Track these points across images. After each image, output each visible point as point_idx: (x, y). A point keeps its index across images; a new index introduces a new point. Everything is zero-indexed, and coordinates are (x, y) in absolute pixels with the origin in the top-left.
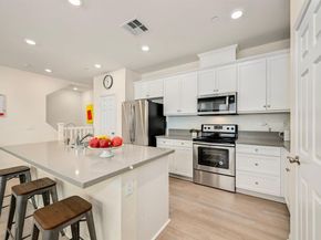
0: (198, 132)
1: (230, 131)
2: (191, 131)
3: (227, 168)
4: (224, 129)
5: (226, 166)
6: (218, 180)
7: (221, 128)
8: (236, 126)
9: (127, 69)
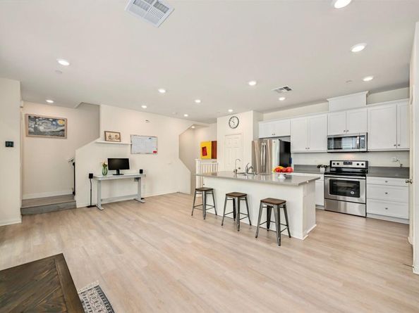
0: (326, 167)
1: (360, 166)
2: (319, 167)
3: (359, 197)
4: (354, 165)
5: (358, 195)
6: (345, 206)
7: (351, 163)
8: (367, 162)
9: (254, 111)
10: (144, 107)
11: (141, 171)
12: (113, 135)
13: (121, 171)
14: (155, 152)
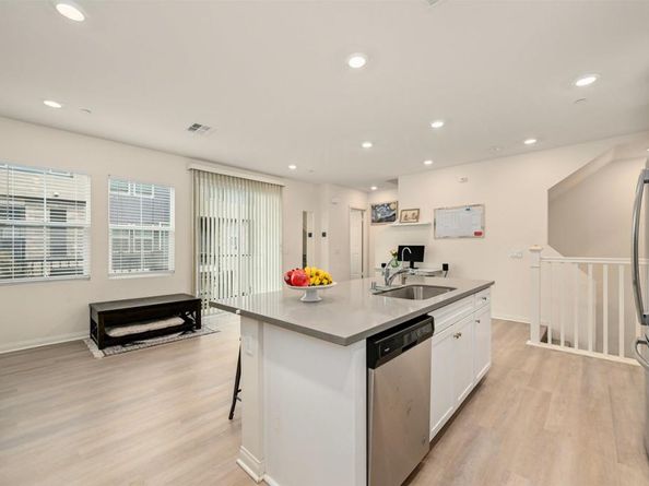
10: (428, 163)
11: (446, 267)
12: (410, 214)
13: (416, 264)
14: (478, 234)
